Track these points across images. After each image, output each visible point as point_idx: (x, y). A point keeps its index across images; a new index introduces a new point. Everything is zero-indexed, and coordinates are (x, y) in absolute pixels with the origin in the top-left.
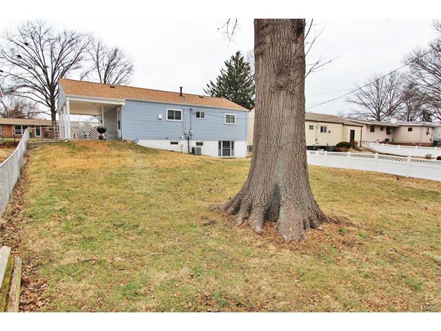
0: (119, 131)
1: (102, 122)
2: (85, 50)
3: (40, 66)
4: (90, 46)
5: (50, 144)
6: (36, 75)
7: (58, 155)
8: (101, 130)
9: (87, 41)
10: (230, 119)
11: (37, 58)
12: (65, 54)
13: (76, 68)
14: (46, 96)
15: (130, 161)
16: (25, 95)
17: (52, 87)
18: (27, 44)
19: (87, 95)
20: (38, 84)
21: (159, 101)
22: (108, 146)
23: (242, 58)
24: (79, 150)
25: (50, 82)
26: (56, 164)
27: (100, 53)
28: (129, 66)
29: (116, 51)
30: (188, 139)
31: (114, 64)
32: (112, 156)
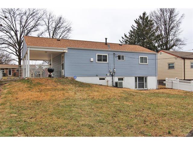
0: (63, 71)
1: (51, 64)
2: (41, 19)
3: (13, 30)
4: (44, 16)
5: (15, 81)
6: (10, 36)
7: (20, 89)
8: (50, 71)
9: (42, 13)
10: (143, 60)
11: (12, 26)
12: (29, 22)
13: (35, 31)
14: (16, 49)
15: (71, 93)
16: (4, 49)
17: (20, 43)
18: (6, 17)
19: (42, 46)
20: (11, 42)
21: (91, 49)
22: (55, 82)
23: (148, 17)
24: (35, 85)
25: (19, 40)
26: (18, 96)
27: (50, 20)
28: (68, 27)
29: (60, 19)
30: (112, 76)
31: (59, 27)
32: (58, 90)
